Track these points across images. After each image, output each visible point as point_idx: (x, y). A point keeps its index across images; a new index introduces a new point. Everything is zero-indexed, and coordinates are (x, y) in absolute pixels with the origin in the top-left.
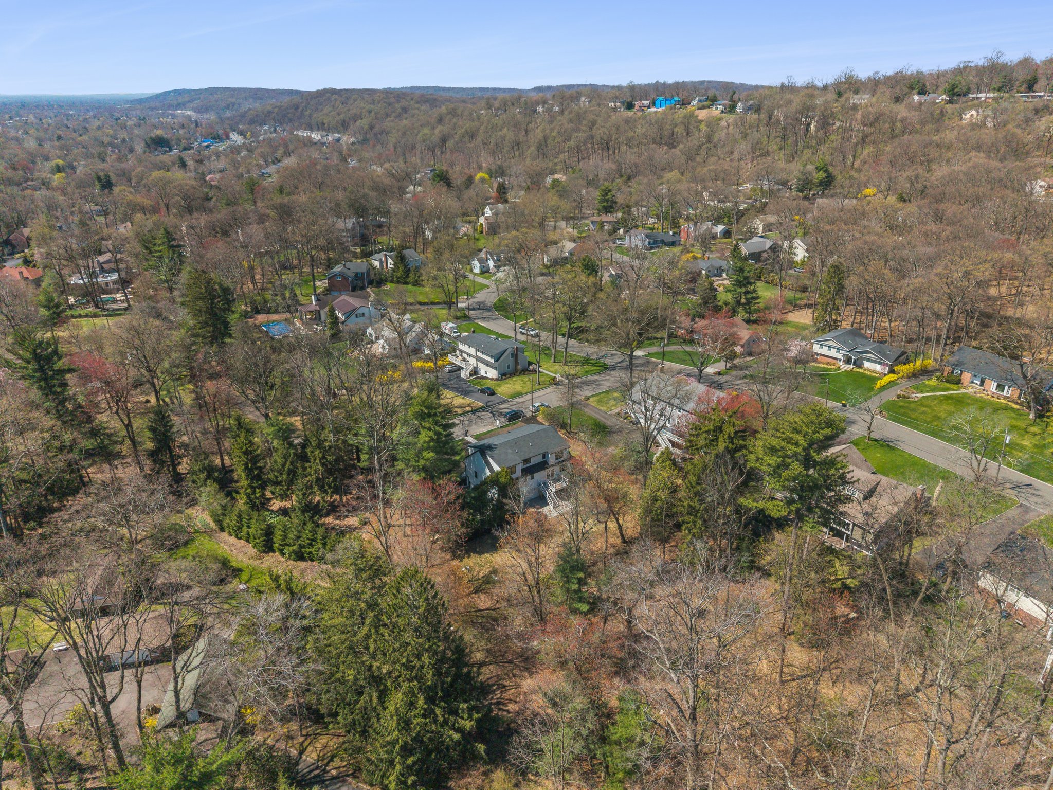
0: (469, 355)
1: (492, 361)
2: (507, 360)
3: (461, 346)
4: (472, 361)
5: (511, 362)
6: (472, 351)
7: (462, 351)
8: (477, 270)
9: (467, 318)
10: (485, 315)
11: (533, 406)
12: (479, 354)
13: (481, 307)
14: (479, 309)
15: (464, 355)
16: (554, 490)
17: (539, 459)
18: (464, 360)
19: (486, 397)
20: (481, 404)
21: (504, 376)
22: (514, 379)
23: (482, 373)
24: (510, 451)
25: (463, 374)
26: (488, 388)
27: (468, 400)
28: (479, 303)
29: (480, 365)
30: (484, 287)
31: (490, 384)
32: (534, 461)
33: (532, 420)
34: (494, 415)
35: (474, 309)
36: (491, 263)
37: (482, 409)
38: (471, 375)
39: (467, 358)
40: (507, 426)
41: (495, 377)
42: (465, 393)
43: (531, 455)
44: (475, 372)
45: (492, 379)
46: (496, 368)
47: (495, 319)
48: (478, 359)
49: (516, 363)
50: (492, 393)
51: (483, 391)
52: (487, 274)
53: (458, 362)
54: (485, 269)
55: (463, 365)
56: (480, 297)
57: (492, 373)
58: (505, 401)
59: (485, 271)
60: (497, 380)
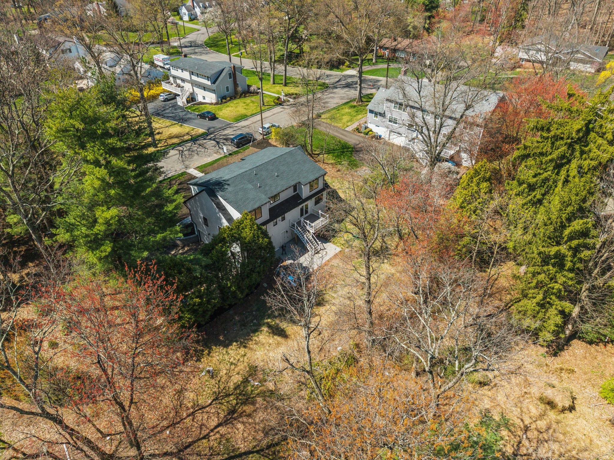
0: (183, 80)
1: (209, 83)
2: (225, 82)
3: (173, 72)
4: (188, 87)
5: (229, 83)
6: (186, 75)
7: (175, 77)
8: (186, 18)
9: (179, 53)
10: (197, 50)
11: (263, 128)
12: (194, 78)
13: (193, 45)
14: (191, 46)
15: (179, 82)
16: (312, 231)
17: (290, 193)
18: (178, 86)
19: (208, 123)
20: (201, 131)
21: (223, 99)
22: (235, 101)
23: (200, 99)
24: (250, 186)
25: (181, 101)
26: (209, 112)
27: (186, 128)
28: (191, 42)
29: (197, 90)
30: (193, 30)
31: (209, 108)
32: (283, 197)
33: (264, 144)
35: (186, 47)
36: (198, 10)
37: (204, 136)
38: (188, 102)
39: (182, 84)
40: (236, 153)
41: (214, 101)
42: (182, 120)
43: (279, 189)
44: (192, 99)
45: (211, 104)
46: (213, 91)
47: (207, 54)
48: (194, 84)
49: (236, 85)
50: (213, 118)
51: (203, 116)
52: (195, 21)
53: (173, 89)
54: (193, 17)
55: (178, 91)
56: (191, 37)
57: (211, 98)
58: (228, 126)
59: (193, 18)
60: (216, 104)
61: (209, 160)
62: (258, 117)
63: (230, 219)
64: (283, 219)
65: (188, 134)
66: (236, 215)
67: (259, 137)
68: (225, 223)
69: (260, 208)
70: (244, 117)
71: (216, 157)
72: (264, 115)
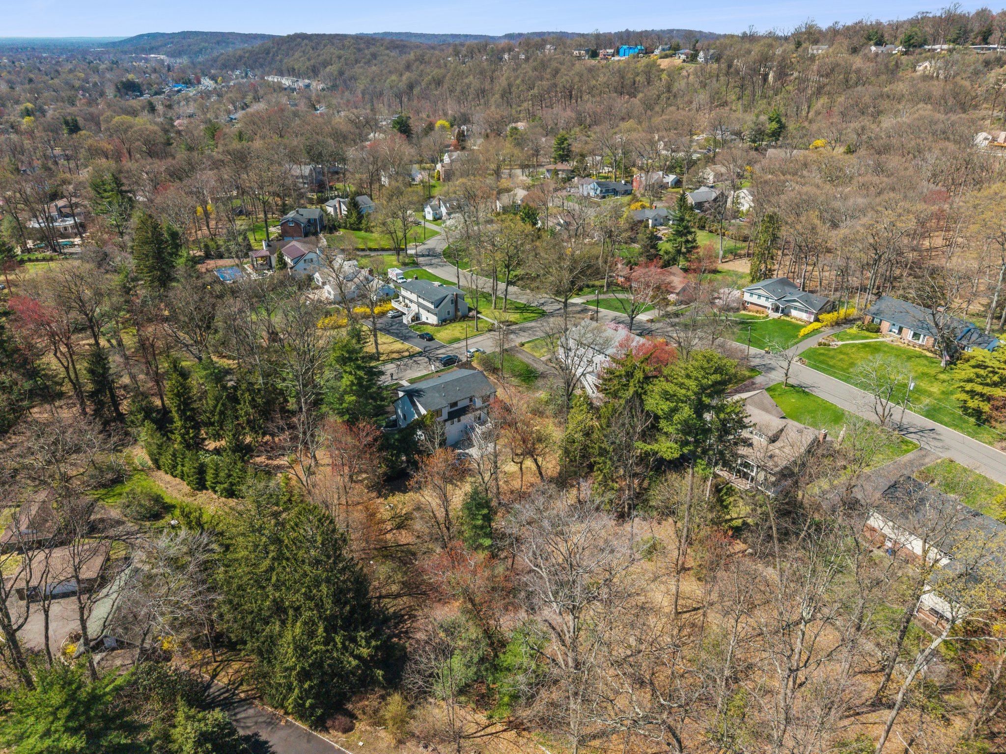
0: (411, 301)
1: (432, 307)
2: (447, 305)
3: (403, 292)
4: (414, 308)
5: (451, 308)
6: (414, 297)
7: (404, 297)
8: (430, 217)
9: (416, 264)
10: (433, 261)
11: (468, 352)
12: (421, 300)
13: (431, 254)
14: (428, 255)
15: (407, 301)
16: (480, 432)
17: (466, 402)
18: (406, 306)
19: (425, 343)
20: (418, 349)
21: (444, 322)
22: (454, 325)
23: (424, 319)
24: (437, 395)
25: (406, 320)
26: (427, 334)
27: (407, 345)
28: (430, 250)
29: (422, 311)
30: (435, 233)
31: (429, 330)
32: (461, 405)
33: (467, 365)
34: (430, 360)
35: (423, 256)
36: (444, 210)
37: (420, 354)
38: (413, 321)
39: (410, 304)
40: (441, 371)
41: (435, 323)
42: (405, 338)
43: (457, 399)
44: (417, 318)
45: (432, 325)
46: (436, 314)
47: (443, 266)
48: (420, 305)
49: (457, 309)
50: (431, 339)
51: (422, 337)
52: (439, 221)
53: (401, 308)
54: (438, 216)
55: (405, 310)
56: (431, 243)
57: (433, 319)
58: (443, 347)
59: (437, 218)
60: (437, 326)
61: (419, 374)
62: (464, 343)
63: (419, 413)
64: (459, 421)
65: (407, 350)
66: (423, 411)
67: (464, 360)
68: (416, 417)
69: (441, 410)
70: (457, 340)
71: (425, 372)
72: (469, 342)
